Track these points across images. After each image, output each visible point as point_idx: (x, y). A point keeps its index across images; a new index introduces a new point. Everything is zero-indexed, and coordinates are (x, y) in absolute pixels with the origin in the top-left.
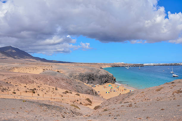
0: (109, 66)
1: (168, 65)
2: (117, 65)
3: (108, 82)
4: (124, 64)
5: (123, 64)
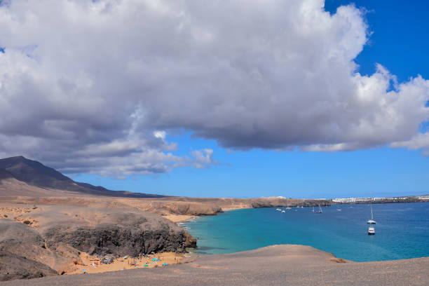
0: (247, 206)
2: (266, 204)
3: (165, 251)
4: (284, 201)
5: (280, 201)
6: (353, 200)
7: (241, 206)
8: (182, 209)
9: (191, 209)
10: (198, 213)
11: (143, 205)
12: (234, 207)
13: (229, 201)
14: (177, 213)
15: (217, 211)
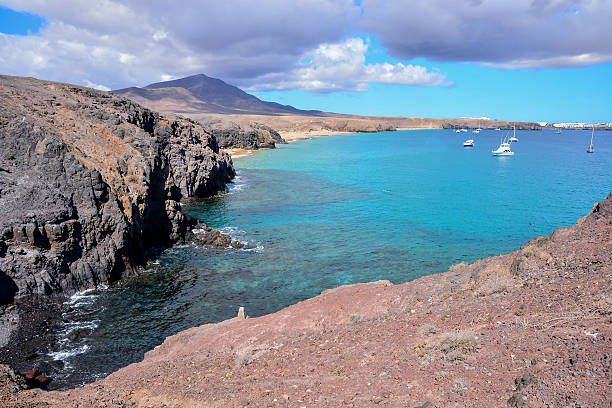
0: (437, 127)
6: (581, 125)
7: (430, 127)
8: (340, 125)
9: (349, 125)
10: (358, 130)
12: (422, 127)
13: (418, 121)
14: (334, 130)
15: (387, 129)
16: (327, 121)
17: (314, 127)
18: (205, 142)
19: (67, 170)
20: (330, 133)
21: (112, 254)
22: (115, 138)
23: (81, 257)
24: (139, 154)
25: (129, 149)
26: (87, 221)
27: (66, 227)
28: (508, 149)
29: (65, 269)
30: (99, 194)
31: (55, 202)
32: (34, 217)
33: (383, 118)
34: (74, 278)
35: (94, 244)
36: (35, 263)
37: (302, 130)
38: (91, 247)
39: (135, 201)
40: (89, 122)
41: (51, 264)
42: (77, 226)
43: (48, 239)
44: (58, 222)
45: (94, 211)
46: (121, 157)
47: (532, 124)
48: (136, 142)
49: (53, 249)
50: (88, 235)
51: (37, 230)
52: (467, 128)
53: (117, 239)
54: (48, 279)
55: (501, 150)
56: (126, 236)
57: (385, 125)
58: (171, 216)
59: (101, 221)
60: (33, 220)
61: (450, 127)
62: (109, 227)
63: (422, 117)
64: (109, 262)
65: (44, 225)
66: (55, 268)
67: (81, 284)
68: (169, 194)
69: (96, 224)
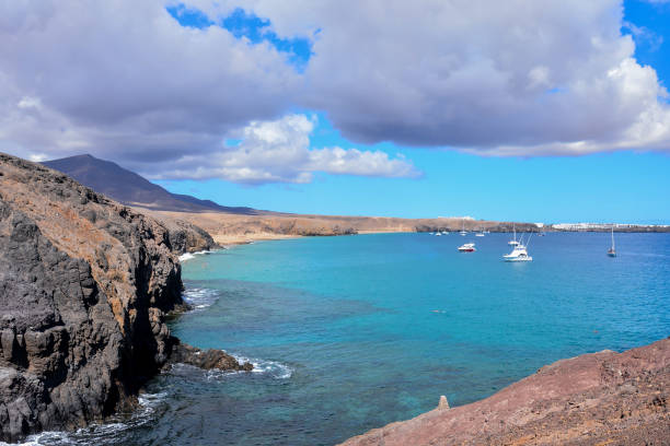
1: (644, 231)
6: (584, 226)
7: (400, 229)
8: (285, 227)
9: (297, 226)
10: (308, 231)
11: (235, 221)
12: (390, 230)
13: (384, 222)
14: (277, 232)
15: (346, 231)
16: (266, 220)
17: (251, 228)
18: (159, 238)
19: (44, 258)
20: (272, 236)
21: (106, 377)
22: (85, 221)
23: (64, 381)
24: (120, 244)
25: (106, 237)
26: (77, 328)
27: (52, 336)
28: (524, 252)
29: (46, 398)
30: (88, 292)
31: (36, 301)
32: (14, 320)
33: (337, 218)
34: (57, 411)
35: (83, 362)
36: (11, 387)
37: (235, 231)
38: (79, 366)
39: (125, 304)
40: (46, 199)
41: (30, 389)
42: (65, 335)
43: (26, 353)
44: (42, 329)
45: (82, 315)
46: (99, 247)
47: (526, 225)
48: (114, 228)
49: (32, 368)
50: (76, 349)
51: (15, 340)
52: (447, 230)
53: (110, 357)
54: (26, 411)
55: (515, 254)
56: (121, 352)
57: (343, 226)
58: (155, 330)
59: (92, 330)
60: (12, 325)
61: (426, 230)
62: (102, 338)
63: (389, 217)
64: (104, 387)
65: (24, 332)
66: (35, 394)
67: (66, 418)
68: (153, 300)
69: (86, 333)
